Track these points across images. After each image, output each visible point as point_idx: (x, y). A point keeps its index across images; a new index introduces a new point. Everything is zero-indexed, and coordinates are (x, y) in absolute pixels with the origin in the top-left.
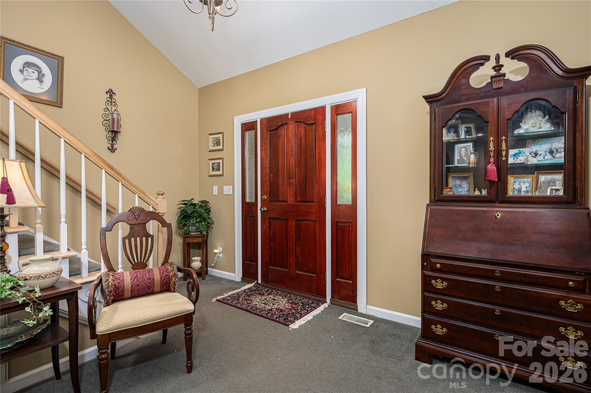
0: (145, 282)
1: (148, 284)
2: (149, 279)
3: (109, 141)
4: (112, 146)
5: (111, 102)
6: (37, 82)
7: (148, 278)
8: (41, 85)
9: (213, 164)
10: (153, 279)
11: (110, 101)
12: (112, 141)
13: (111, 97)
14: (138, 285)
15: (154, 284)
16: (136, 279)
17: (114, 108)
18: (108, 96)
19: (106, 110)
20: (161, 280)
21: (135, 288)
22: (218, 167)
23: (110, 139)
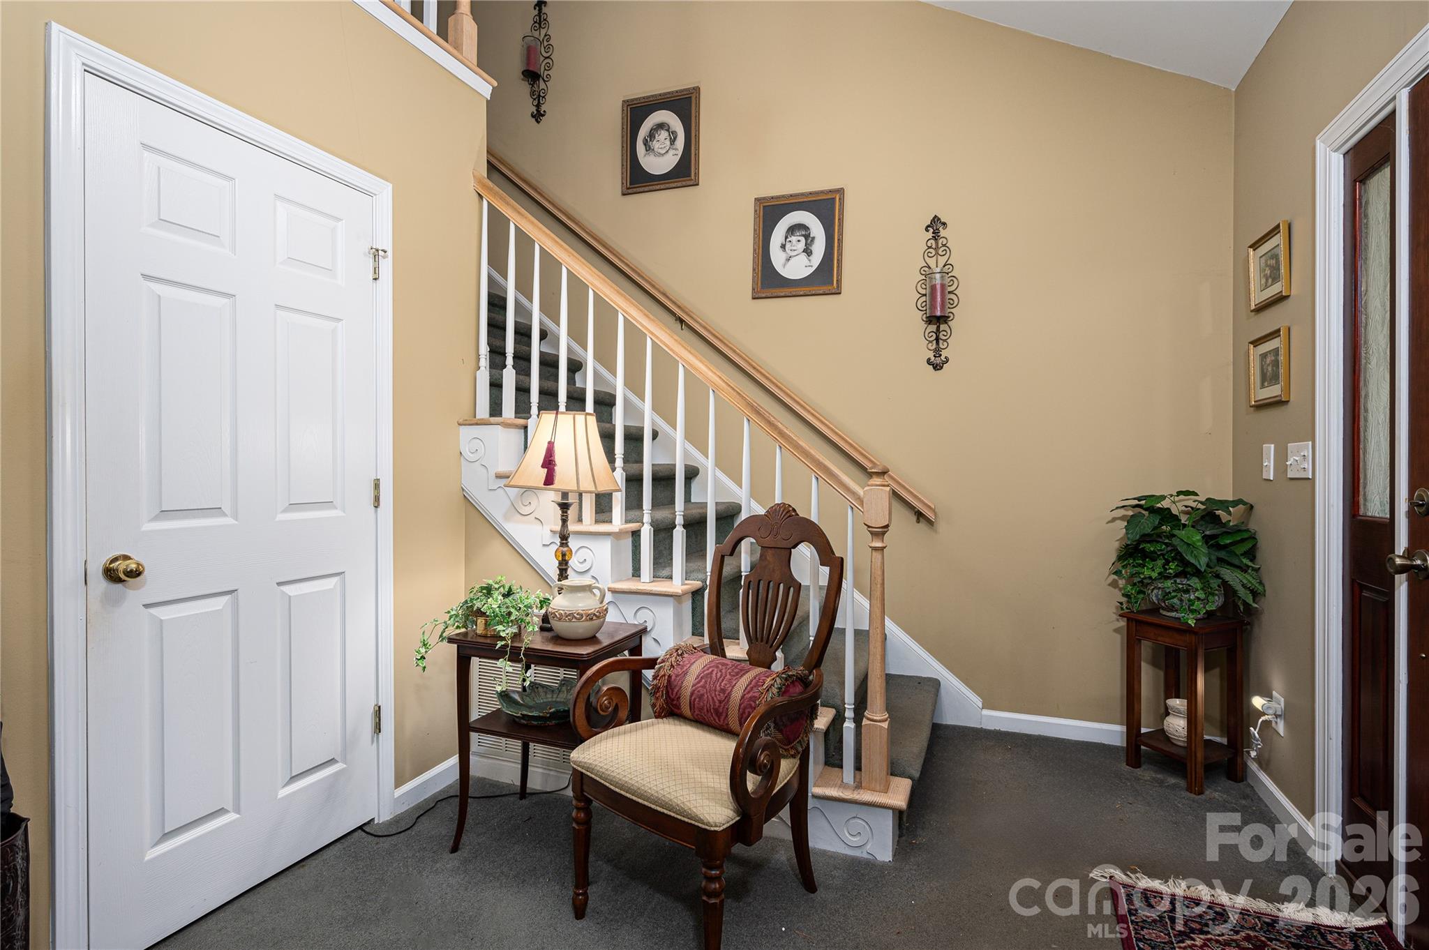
0: (713, 695)
1: (717, 704)
2: (723, 691)
3: (931, 344)
4: (937, 352)
5: (937, 249)
6: (804, 256)
7: (722, 687)
8: (810, 260)
9: (1264, 356)
10: (729, 694)
11: (934, 246)
12: (938, 343)
13: (936, 236)
14: (701, 696)
15: (727, 709)
16: (703, 680)
17: (942, 261)
18: (930, 234)
19: (924, 271)
20: (740, 705)
21: (695, 699)
22: (1274, 368)
23: (931, 339)
